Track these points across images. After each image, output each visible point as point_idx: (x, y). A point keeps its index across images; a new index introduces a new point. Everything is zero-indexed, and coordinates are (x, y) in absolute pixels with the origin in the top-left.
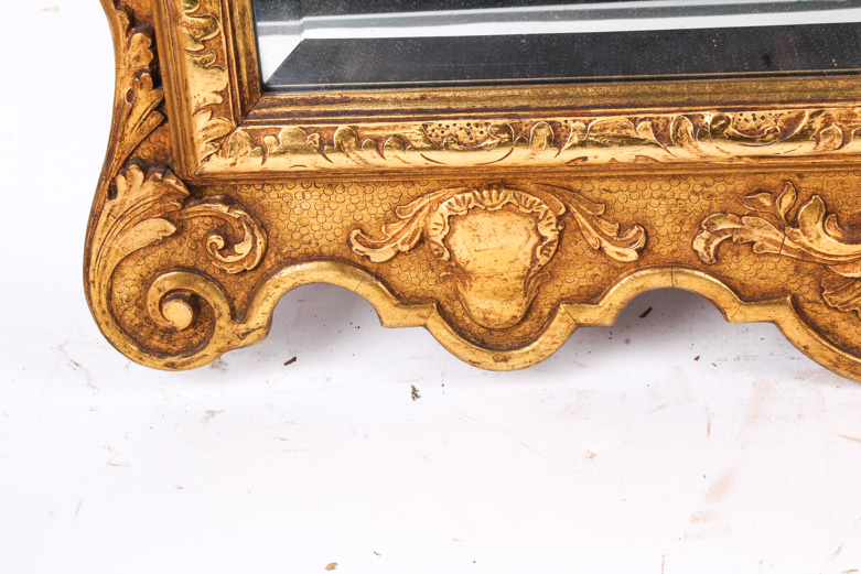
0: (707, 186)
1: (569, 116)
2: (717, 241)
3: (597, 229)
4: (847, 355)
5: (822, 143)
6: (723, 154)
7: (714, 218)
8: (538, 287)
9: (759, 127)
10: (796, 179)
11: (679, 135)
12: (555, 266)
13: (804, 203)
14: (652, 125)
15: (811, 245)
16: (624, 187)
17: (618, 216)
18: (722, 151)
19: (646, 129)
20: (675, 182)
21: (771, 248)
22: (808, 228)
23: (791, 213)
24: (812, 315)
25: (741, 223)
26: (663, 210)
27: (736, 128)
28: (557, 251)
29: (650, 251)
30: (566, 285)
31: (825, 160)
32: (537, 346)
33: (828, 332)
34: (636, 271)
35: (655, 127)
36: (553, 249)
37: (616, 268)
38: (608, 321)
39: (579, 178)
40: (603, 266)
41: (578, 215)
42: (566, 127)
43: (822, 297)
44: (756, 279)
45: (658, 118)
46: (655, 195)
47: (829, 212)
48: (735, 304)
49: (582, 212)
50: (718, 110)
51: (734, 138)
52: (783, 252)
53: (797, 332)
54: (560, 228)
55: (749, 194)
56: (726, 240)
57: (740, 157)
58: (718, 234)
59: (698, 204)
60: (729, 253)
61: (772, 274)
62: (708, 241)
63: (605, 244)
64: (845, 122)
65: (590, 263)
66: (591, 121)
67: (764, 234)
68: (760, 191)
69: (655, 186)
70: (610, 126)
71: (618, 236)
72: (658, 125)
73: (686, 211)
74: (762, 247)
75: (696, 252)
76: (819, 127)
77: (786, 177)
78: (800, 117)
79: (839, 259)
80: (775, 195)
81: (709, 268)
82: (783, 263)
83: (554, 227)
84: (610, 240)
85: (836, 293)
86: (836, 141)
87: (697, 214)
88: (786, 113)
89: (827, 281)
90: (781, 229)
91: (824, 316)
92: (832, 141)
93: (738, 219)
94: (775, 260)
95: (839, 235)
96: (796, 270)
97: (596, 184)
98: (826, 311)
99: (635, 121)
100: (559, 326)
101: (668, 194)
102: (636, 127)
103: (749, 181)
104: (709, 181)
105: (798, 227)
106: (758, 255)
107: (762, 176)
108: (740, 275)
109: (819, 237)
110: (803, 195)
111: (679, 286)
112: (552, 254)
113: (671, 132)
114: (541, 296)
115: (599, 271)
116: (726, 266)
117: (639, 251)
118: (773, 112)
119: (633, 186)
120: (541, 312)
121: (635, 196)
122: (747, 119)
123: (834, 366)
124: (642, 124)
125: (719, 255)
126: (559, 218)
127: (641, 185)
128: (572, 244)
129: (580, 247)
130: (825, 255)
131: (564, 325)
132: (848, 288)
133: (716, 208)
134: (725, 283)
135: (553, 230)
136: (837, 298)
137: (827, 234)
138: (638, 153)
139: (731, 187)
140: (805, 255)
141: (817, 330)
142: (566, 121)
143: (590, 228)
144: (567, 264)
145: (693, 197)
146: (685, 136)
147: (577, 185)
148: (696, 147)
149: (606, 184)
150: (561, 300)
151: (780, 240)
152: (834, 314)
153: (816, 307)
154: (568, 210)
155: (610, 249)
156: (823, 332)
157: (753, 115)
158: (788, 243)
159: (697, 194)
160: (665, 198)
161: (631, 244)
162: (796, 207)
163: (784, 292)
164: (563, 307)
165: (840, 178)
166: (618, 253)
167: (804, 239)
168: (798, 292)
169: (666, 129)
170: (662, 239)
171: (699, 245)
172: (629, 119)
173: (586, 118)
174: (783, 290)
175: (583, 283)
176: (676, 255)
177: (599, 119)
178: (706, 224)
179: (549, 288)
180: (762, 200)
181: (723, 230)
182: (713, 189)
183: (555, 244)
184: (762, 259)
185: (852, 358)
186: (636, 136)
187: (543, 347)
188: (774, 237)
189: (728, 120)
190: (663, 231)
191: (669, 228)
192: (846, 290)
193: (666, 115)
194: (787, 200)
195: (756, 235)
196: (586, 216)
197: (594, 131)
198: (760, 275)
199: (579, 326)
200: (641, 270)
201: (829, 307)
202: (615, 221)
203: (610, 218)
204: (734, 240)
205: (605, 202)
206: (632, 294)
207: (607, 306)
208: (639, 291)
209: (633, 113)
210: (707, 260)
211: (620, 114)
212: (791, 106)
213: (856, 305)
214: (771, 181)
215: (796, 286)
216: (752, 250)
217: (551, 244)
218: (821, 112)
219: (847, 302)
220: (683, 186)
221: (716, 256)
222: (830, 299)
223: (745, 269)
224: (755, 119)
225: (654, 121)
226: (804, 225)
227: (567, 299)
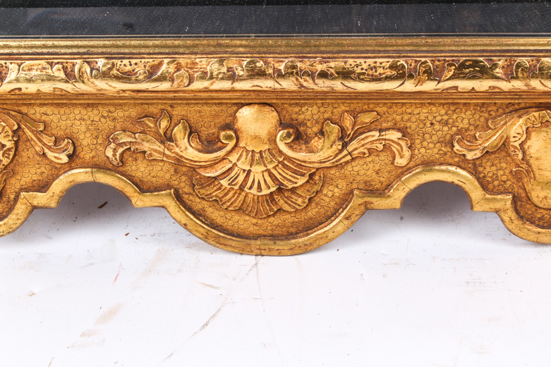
0: (111, 112)
1: (7, 59)
2: (121, 150)
3: (41, 141)
4: (213, 231)
5: (176, 83)
6: (111, 88)
7: (118, 135)
8: (5, 180)
9: (133, 70)
10: (169, 109)
11: (81, 74)
12: (15, 165)
13: (176, 125)
14: (63, 67)
15: (182, 154)
16: (56, 111)
17: (54, 132)
18: (111, 86)
19: (60, 70)
20: (90, 109)
21: (156, 156)
22: (179, 143)
23: (168, 132)
24: (189, 203)
25: (135, 138)
26: (83, 128)
27: (118, 70)
28: (15, 155)
29: (77, 156)
30: (24, 179)
31: (181, 94)
32: (8, 221)
33: (200, 215)
34: (70, 170)
35: (65, 69)
36: (12, 153)
37: (56, 168)
38: (53, 205)
39: (25, 104)
40: (47, 166)
41: (26, 130)
42: (6, 67)
43: (194, 191)
44: (149, 177)
45: (67, 63)
46: (77, 118)
47: (192, 132)
48: (136, 194)
49: (29, 128)
50: (107, 58)
51: (117, 78)
52: (165, 159)
53: (178, 214)
54: (15, 139)
55: (139, 119)
56: (127, 149)
57: (124, 91)
58: (121, 145)
59: (107, 124)
60: (130, 159)
61: (161, 174)
62: (115, 150)
63: (46, 151)
64: (190, 68)
65: (39, 164)
66: (22, 63)
67: (151, 146)
68: (146, 116)
69: (77, 111)
70: (35, 67)
71: (55, 145)
72: (67, 68)
73: (99, 129)
74: (151, 155)
75: (108, 157)
76: (173, 71)
77: (163, 107)
78: (160, 64)
79: (200, 164)
80: (157, 120)
81: (118, 169)
82: (167, 167)
83: (10, 138)
84: (49, 148)
85: (203, 188)
86: (185, 81)
87: (106, 131)
88: (151, 62)
89: (196, 179)
90: (162, 142)
91: (198, 204)
92: (182, 81)
93: (133, 135)
94: (162, 164)
95: (200, 147)
96: (175, 172)
97: (38, 109)
98: (198, 200)
99: (51, 65)
100: (21, 209)
101: (86, 117)
102: (52, 69)
103: (139, 109)
104: (112, 109)
105: (173, 142)
106: (150, 161)
107: (147, 106)
108: (139, 174)
109: (186, 148)
110: (175, 120)
111: (98, 181)
112: (11, 157)
113: (76, 73)
114: (8, 187)
115: (45, 169)
116: (129, 168)
117: (70, 156)
118: (143, 60)
119: (62, 111)
120: (9, 198)
121: (64, 118)
122: (125, 65)
123: (205, 238)
124: (57, 66)
125: (124, 160)
126: (15, 132)
127: (68, 111)
128: (25, 150)
129: (31, 153)
130: (192, 161)
131: (23, 207)
132: (210, 184)
133: (118, 128)
134: (130, 180)
135: (9, 140)
136: (202, 191)
137: (191, 146)
138: (55, 86)
139: (127, 114)
140: (179, 161)
141: (193, 213)
142: (6, 63)
143: (35, 139)
144: (23, 165)
145: (102, 120)
146: (85, 75)
147: (24, 109)
148: (92, 83)
149: (44, 109)
150: (22, 190)
151: (162, 151)
152: (204, 202)
153: (191, 198)
154: (19, 127)
155: (50, 155)
156: (197, 214)
157: (130, 62)
158: (167, 152)
159: (104, 117)
160: (84, 120)
161: (64, 151)
162: (171, 128)
163: (169, 187)
164: (23, 194)
165: (198, 108)
166: (55, 157)
167: (177, 150)
168: (178, 186)
169: (73, 70)
170: (85, 149)
171: (109, 153)
172: (48, 63)
173: (19, 62)
174: (168, 185)
175: (35, 178)
176: (95, 159)
177: (28, 62)
178: (112, 139)
179: (13, 181)
180: (147, 122)
181: (124, 142)
182: (115, 115)
183: (13, 150)
184: (153, 163)
185: (216, 232)
186: (52, 74)
187: (11, 222)
188: (158, 148)
189: (113, 64)
190: (85, 143)
191: (89, 141)
192: (209, 185)
193: (72, 61)
194: (164, 124)
195: (146, 146)
196: (32, 132)
197: (24, 71)
198: (152, 175)
199: (34, 208)
200: (73, 169)
201: (199, 198)
202: (52, 135)
203: (49, 133)
204: (132, 149)
205: (44, 122)
206: (67, 186)
207: (51, 194)
208: (72, 184)
209: (50, 59)
210: (115, 163)
211: (42, 59)
212: (154, 56)
213: (216, 196)
214: (154, 110)
215: (176, 183)
216: (145, 157)
217: (9, 150)
218: (174, 61)
219: (210, 194)
220: (95, 112)
221: (121, 161)
222: (199, 192)
223: (142, 170)
224: (131, 65)
225: (64, 64)
226: (176, 141)
227: (25, 189)
